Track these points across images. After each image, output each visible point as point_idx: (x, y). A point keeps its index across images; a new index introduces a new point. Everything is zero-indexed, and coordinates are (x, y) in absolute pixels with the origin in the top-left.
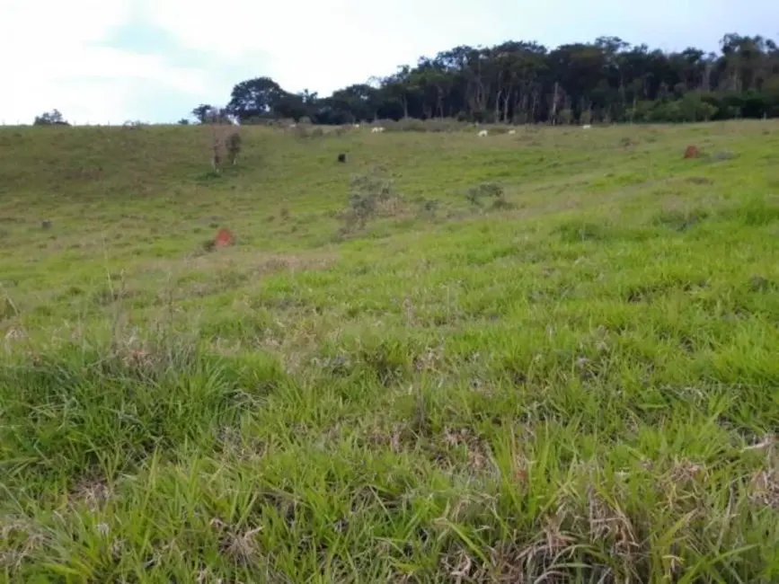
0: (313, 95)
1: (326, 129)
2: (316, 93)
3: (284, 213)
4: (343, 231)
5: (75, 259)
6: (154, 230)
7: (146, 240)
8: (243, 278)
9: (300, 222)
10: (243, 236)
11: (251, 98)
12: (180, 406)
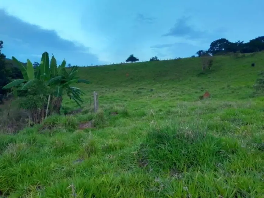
0: (241, 43)
1: (247, 54)
2: (243, 42)
3: (228, 86)
4: (255, 93)
5: (160, 100)
6: (182, 92)
7: (180, 95)
8: (215, 109)
9: (235, 90)
10: (213, 95)
11: (217, 46)
12: (202, 152)
